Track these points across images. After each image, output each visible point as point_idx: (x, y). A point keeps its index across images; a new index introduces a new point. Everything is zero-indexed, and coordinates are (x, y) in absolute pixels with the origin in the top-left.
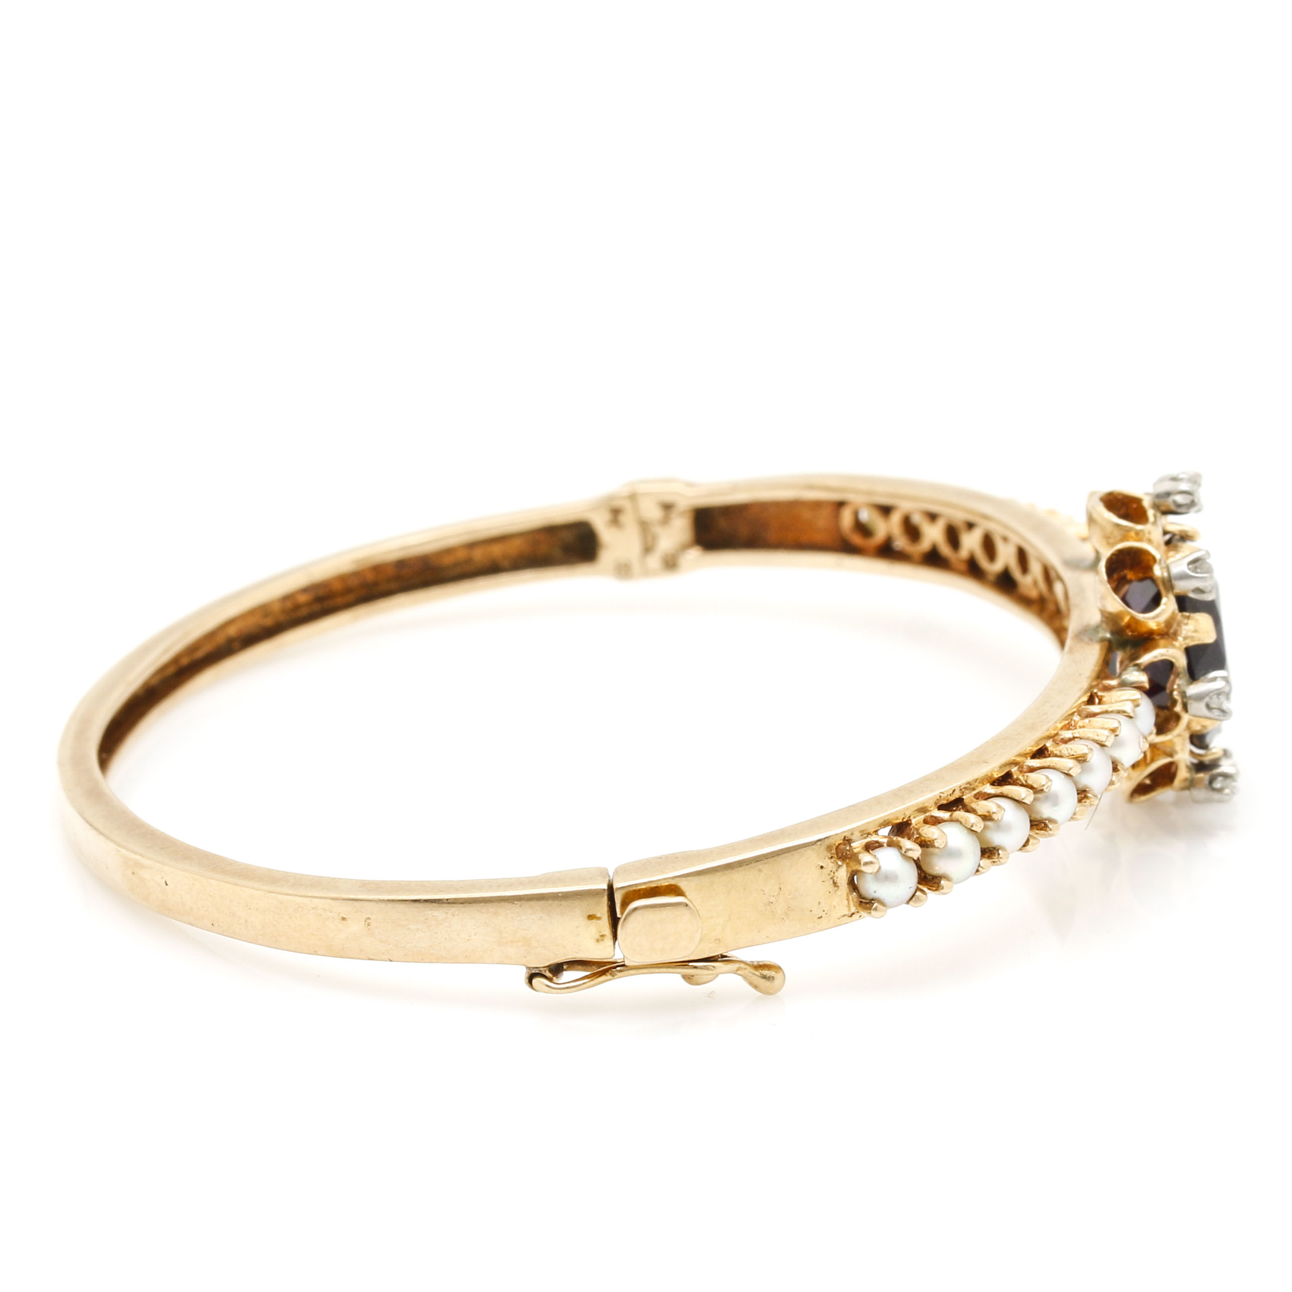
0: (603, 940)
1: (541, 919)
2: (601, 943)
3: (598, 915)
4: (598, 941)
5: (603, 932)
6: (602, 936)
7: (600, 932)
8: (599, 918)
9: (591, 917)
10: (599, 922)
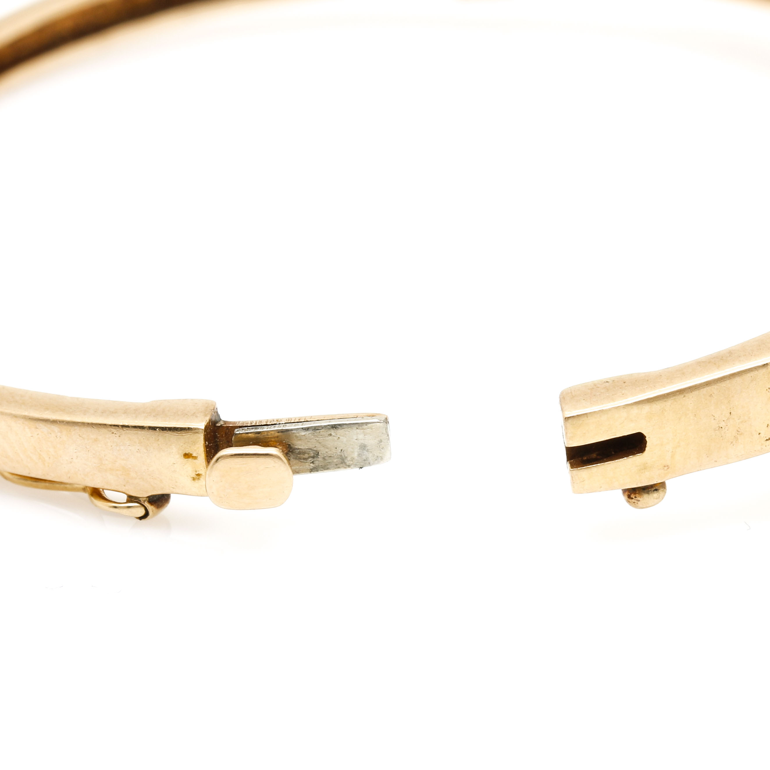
0: (199, 479)
1: (139, 451)
2: (196, 481)
3: (194, 455)
4: (194, 479)
5: (199, 471)
6: (198, 475)
7: (196, 471)
8: (195, 458)
9: (187, 456)
10: (195, 461)
